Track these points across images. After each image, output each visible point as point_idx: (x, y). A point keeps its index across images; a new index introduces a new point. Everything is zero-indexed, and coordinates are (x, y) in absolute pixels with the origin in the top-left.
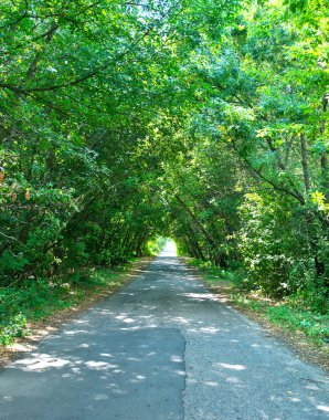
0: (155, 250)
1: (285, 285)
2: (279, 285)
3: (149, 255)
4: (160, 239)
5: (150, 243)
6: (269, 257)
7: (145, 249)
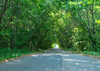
0: (54, 47)
1: (85, 48)
2: (83, 49)
3: (52, 48)
4: (55, 44)
5: (52, 45)
6: (81, 42)
7: (52, 46)
